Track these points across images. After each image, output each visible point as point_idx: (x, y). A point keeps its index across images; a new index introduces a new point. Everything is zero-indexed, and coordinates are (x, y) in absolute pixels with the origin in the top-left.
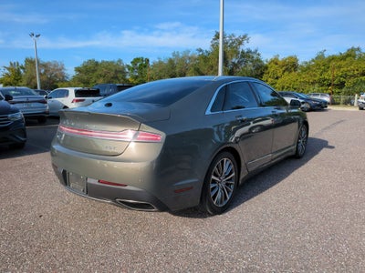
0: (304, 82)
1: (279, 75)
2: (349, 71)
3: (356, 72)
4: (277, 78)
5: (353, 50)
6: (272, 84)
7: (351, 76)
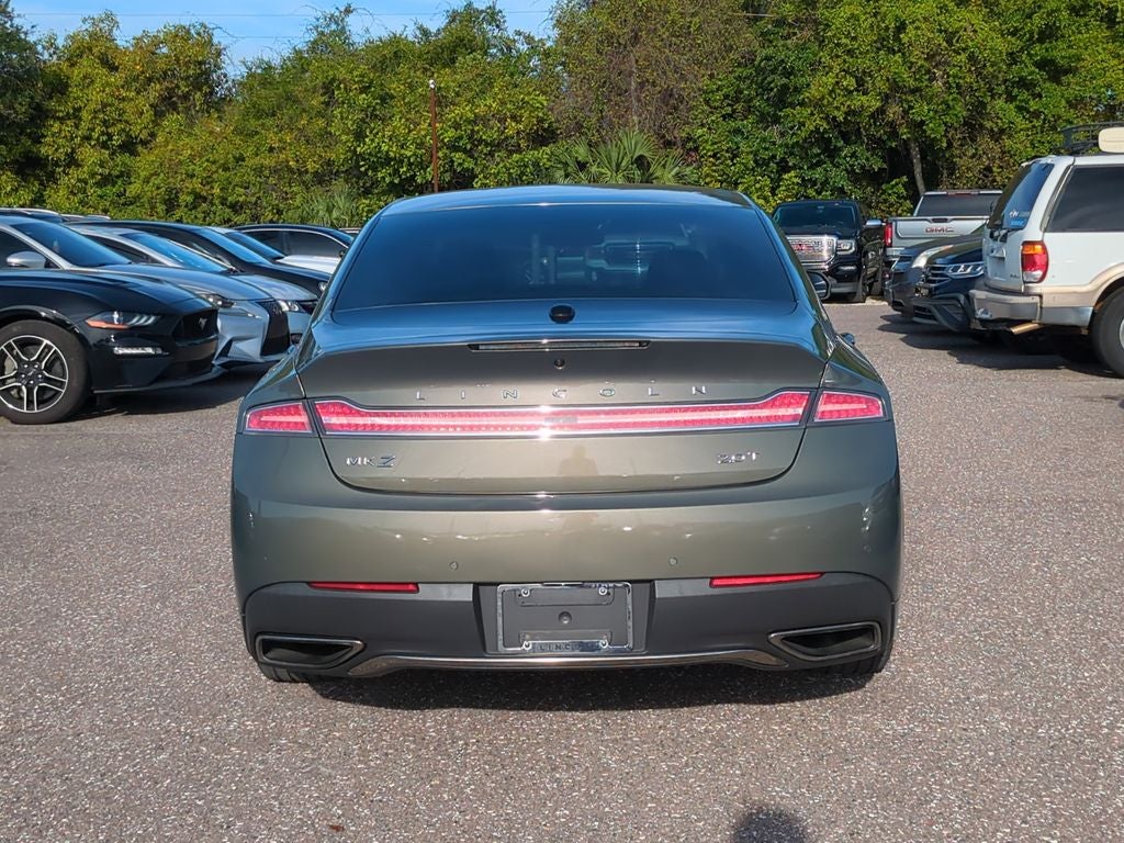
0: (281, 170)
1: (138, 129)
2: (485, 120)
3: (512, 128)
4: (129, 147)
5: (468, 16)
6: (106, 180)
7: (496, 146)
